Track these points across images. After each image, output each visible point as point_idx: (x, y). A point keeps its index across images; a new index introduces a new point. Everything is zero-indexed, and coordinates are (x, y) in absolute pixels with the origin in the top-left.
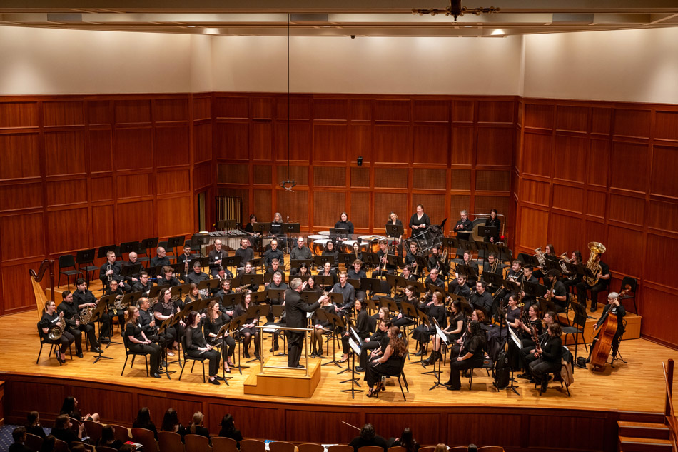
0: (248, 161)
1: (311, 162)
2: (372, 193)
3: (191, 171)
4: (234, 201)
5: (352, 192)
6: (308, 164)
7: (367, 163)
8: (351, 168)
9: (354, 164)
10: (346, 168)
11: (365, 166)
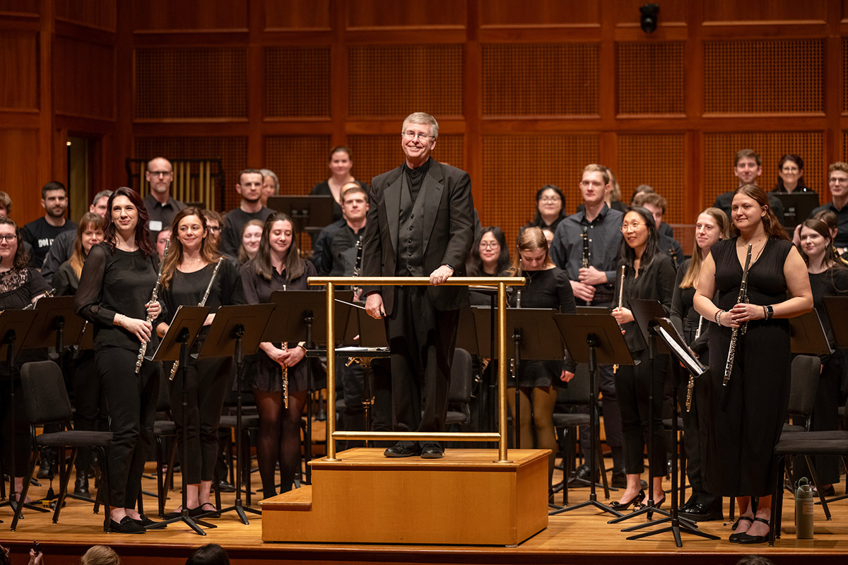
0: (244, 37)
1: (472, 31)
2: (694, 134)
3: (46, 37)
4: (195, 176)
5: (621, 133)
6: (463, 39)
7: (673, 27)
8: (617, 44)
9: (628, 29)
10: (598, 47)
11: (670, 37)
